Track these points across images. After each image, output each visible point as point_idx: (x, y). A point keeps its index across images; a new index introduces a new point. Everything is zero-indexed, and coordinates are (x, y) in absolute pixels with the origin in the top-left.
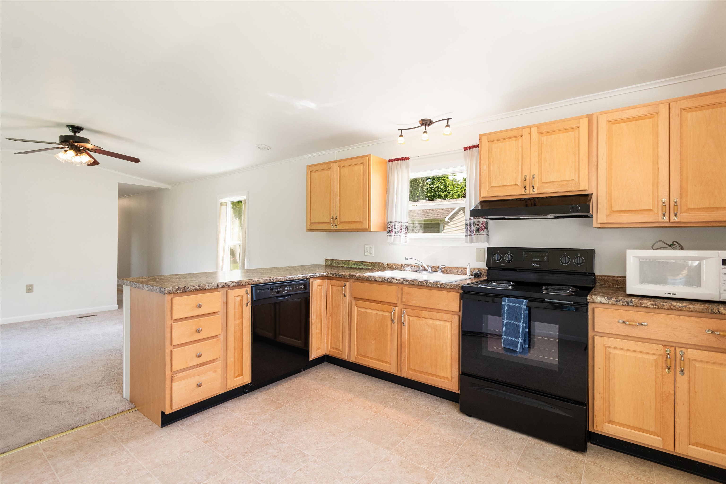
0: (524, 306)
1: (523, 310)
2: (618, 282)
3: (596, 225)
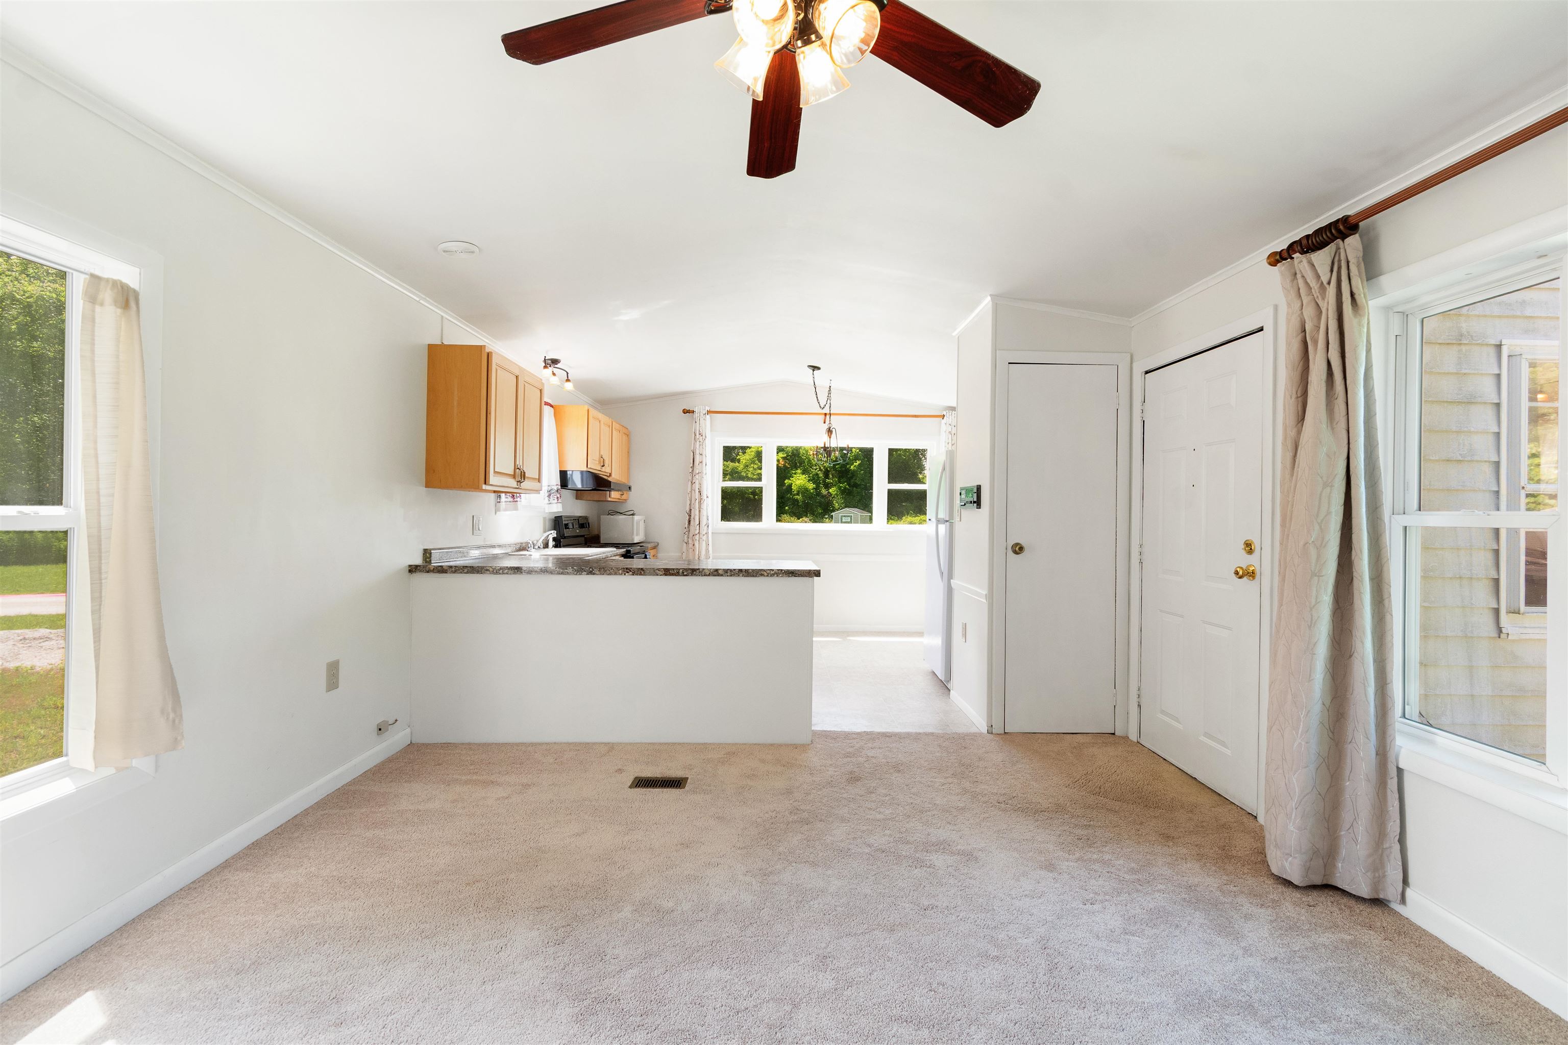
3: (609, 499)
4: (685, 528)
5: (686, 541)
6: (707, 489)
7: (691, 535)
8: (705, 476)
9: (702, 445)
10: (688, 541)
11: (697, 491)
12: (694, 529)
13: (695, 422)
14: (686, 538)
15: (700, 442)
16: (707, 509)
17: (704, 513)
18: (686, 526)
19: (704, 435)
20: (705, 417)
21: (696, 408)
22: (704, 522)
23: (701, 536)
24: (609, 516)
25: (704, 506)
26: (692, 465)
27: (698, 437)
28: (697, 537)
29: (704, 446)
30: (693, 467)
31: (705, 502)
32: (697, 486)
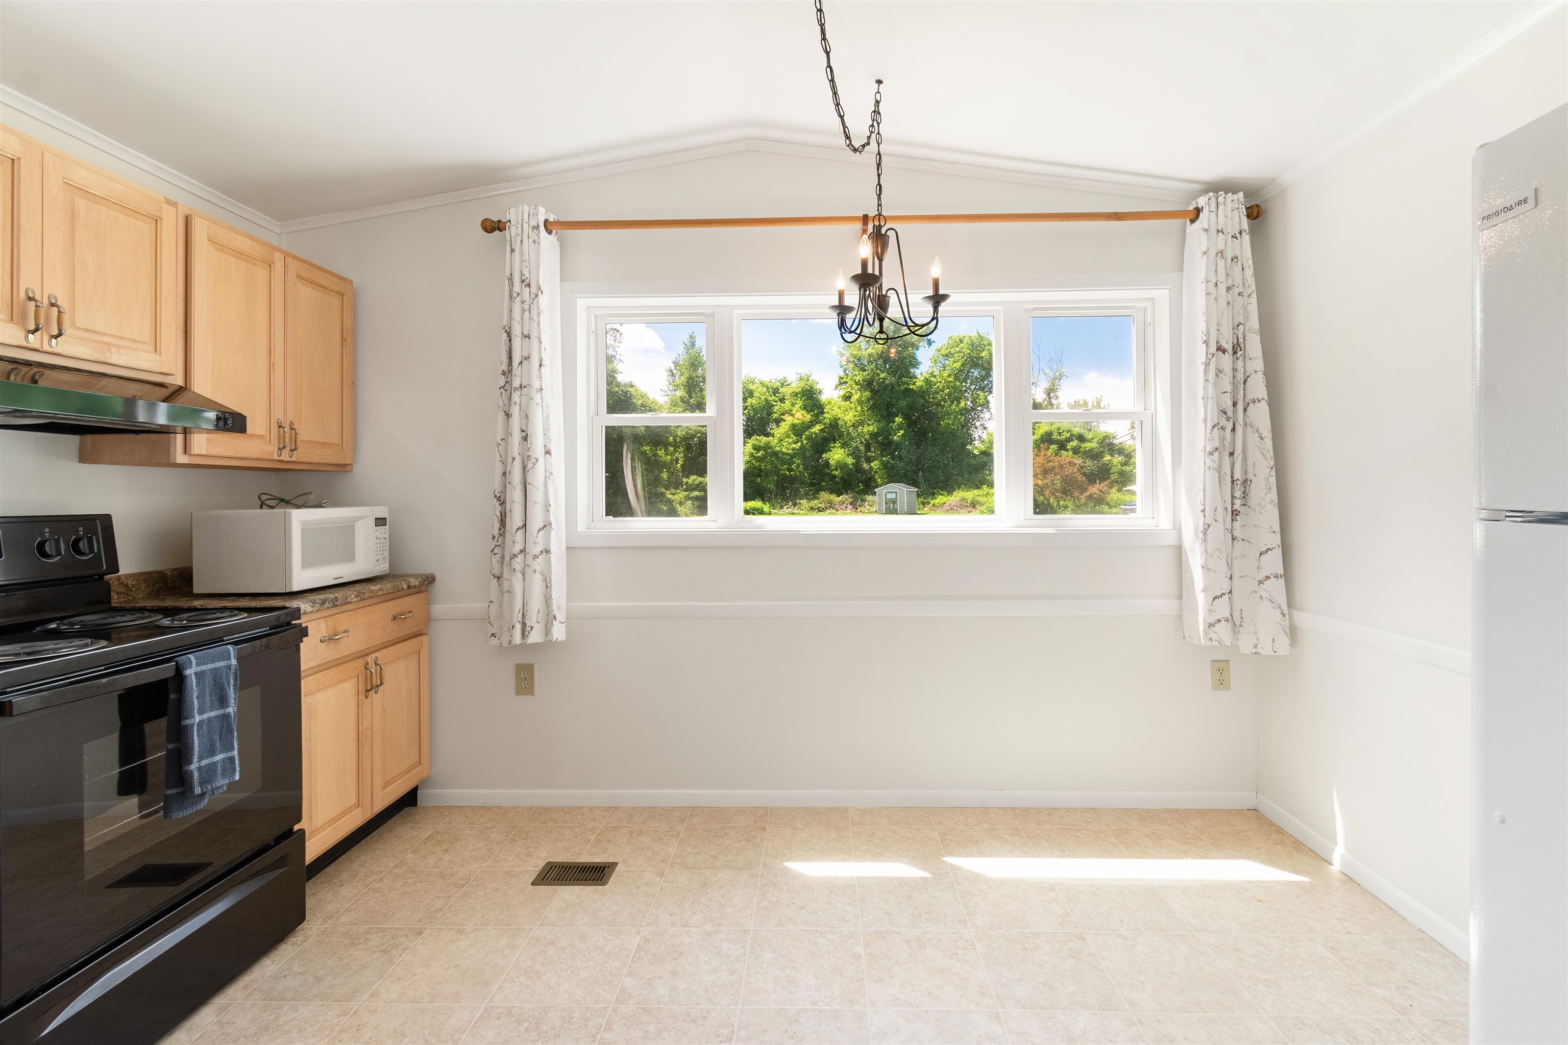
0: (234, 662)
1: (233, 671)
2: (129, 588)
3: (181, 458)
4: (494, 537)
5: (496, 572)
6: (546, 430)
7: (507, 558)
8: (537, 397)
9: (529, 309)
10: (502, 573)
11: (517, 436)
12: (516, 542)
13: (513, 251)
14: (496, 566)
15: (523, 302)
16: (546, 486)
17: (537, 495)
18: (496, 532)
19: (533, 284)
20: (538, 236)
21: (512, 210)
22: (536, 522)
23: (529, 558)
24: (266, 511)
25: (537, 476)
26: (504, 367)
27: (517, 288)
28: (518, 563)
29: (534, 312)
30: (508, 373)
31: (540, 465)
32: (516, 423)
